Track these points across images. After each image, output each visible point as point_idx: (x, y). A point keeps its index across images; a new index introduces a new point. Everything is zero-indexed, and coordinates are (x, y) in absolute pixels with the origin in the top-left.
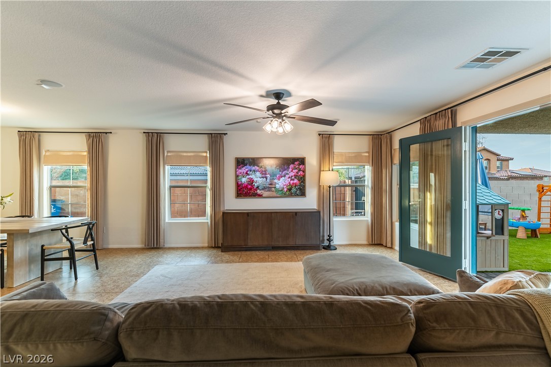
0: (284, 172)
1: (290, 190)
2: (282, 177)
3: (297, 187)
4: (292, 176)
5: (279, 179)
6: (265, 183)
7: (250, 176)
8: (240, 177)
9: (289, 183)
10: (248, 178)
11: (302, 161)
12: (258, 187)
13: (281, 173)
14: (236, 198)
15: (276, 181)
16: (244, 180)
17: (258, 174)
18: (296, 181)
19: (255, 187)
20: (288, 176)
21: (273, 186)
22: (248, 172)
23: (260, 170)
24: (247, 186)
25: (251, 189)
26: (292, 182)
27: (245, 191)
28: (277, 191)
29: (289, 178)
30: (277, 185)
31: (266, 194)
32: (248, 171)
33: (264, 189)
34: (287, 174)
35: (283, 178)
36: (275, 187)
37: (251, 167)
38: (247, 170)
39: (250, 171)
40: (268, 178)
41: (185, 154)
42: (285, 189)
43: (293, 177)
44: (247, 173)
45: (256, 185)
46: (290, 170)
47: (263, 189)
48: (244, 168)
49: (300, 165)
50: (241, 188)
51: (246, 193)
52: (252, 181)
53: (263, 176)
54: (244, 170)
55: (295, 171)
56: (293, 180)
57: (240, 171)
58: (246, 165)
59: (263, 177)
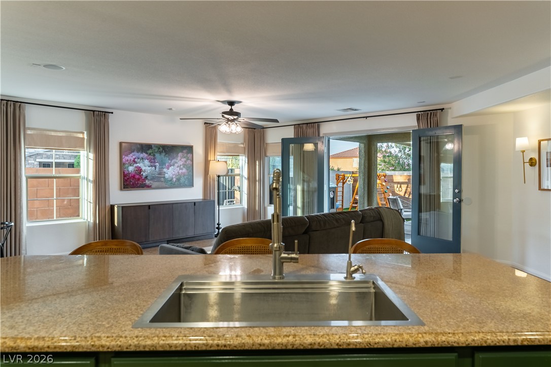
0: (173, 161)
1: (178, 180)
2: (171, 166)
3: (185, 177)
4: (181, 165)
5: (168, 169)
6: (154, 173)
7: (138, 165)
8: (127, 165)
9: (178, 172)
10: (136, 167)
11: (190, 149)
12: (146, 177)
13: (170, 161)
14: (121, 189)
15: (165, 170)
16: (131, 169)
17: (147, 162)
18: (184, 170)
19: (143, 177)
20: (176, 165)
21: (163, 176)
22: (136, 160)
23: (148, 158)
24: (134, 176)
25: (139, 179)
26: (180, 171)
27: (131, 181)
28: (166, 181)
29: (178, 167)
30: (166, 175)
31: (155, 184)
32: (135, 159)
33: (153, 179)
34: (176, 163)
35: (172, 167)
36: (164, 177)
37: (139, 153)
38: (134, 157)
39: (138, 159)
40: (157, 167)
41: (53, 134)
42: (174, 179)
43: (182, 167)
44: (134, 161)
45: (144, 174)
46: (179, 158)
47: (151, 179)
48: (131, 155)
49: (188, 153)
50: (128, 179)
51: (133, 184)
52: (139, 170)
53: (152, 164)
54: (130, 157)
55: (184, 159)
56: (182, 169)
57: (127, 158)
58: (133, 152)
59: (152, 166)
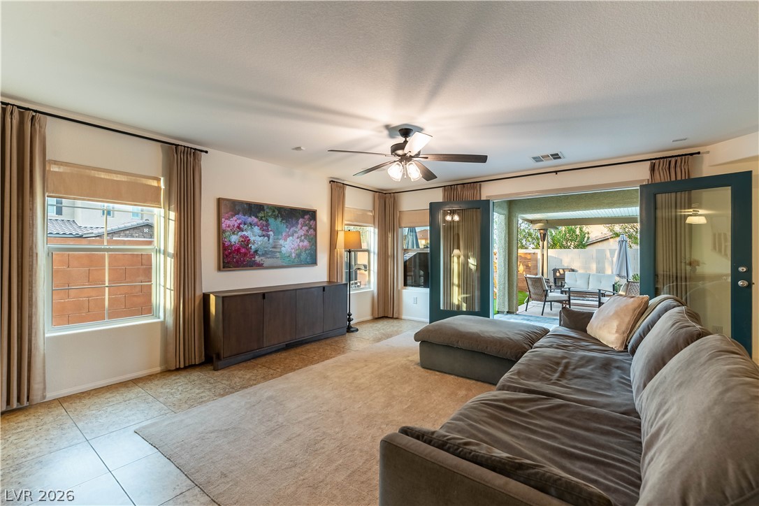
0: (291, 230)
1: (299, 255)
2: (289, 236)
3: (307, 252)
4: (301, 236)
5: (285, 240)
6: (267, 245)
7: (244, 233)
8: (228, 234)
9: (299, 245)
10: (241, 236)
11: (312, 215)
12: (256, 251)
13: (288, 230)
14: (219, 269)
15: (281, 242)
16: (234, 239)
17: (256, 229)
18: (306, 243)
19: (252, 251)
20: (296, 235)
21: (278, 250)
22: (241, 226)
23: (259, 223)
24: (239, 249)
25: (245, 254)
26: (301, 244)
27: (233, 258)
28: (283, 257)
29: (298, 238)
30: (283, 249)
31: (267, 262)
32: (240, 224)
33: (265, 254)
34: (296, 232)
35: (291, 238)
36: (280, 252)
37: (246, 217)
38: (239, 221)
39: (245, 224)
40: (271, 237)
42: (293, 255)
43: (303, 238)
44: (239, 227)
45: (253, 247)
46: (299, 226)
47: (263, 255)
48: (235, 218)
49: (311, 220)
50: (230, 253)
51: (237, 262)
52: (246, 241)
53: (264, 233)
54: (234, 221)
55: (306, 228)
56: (303, 241)
57: (228, 222)
58: (238, 214)
59: (264, 236)
